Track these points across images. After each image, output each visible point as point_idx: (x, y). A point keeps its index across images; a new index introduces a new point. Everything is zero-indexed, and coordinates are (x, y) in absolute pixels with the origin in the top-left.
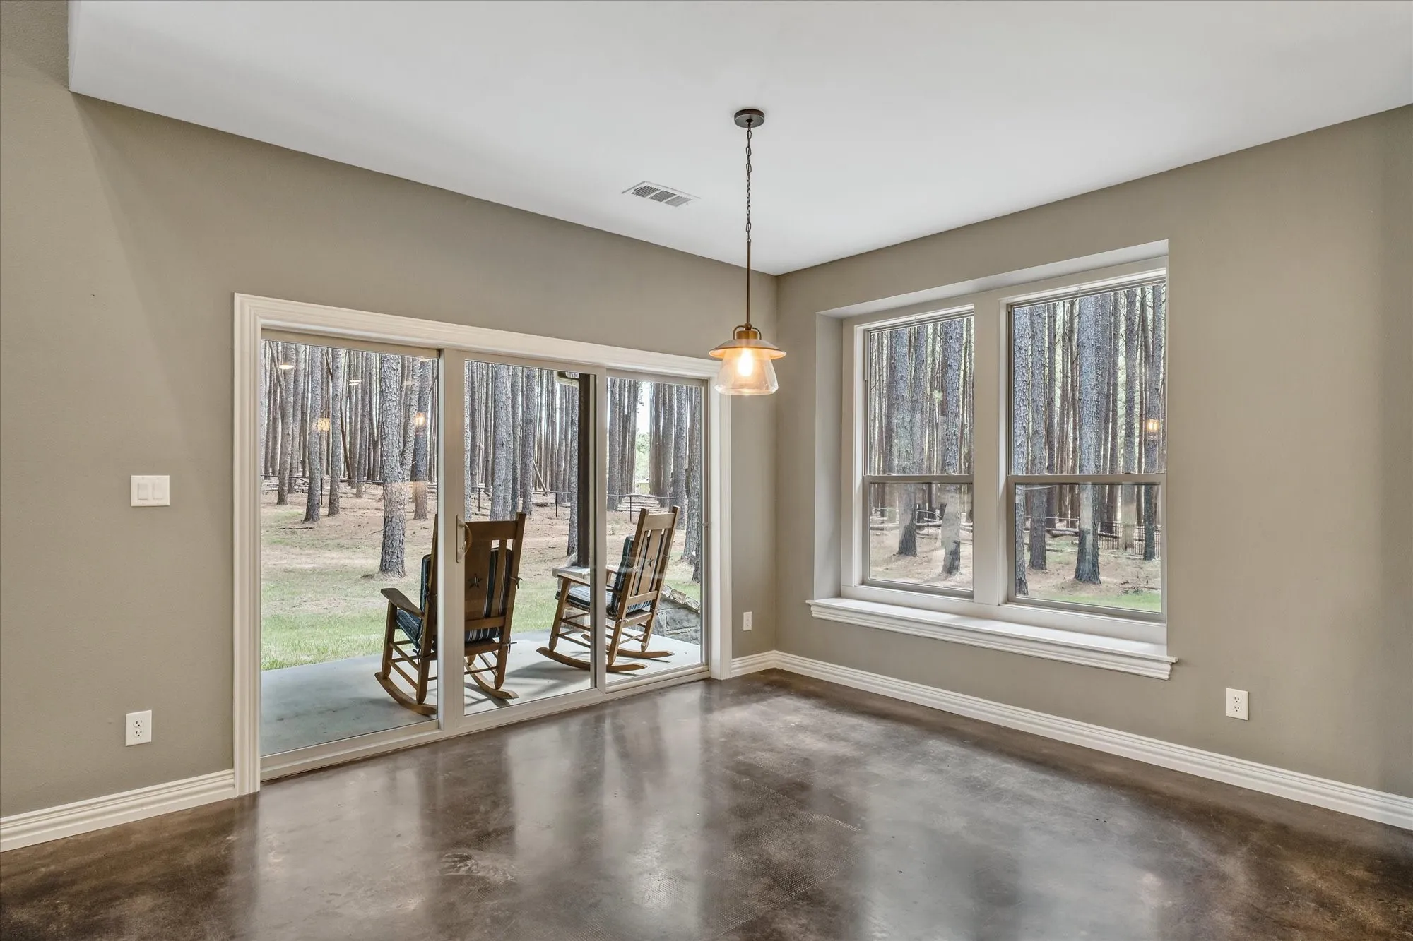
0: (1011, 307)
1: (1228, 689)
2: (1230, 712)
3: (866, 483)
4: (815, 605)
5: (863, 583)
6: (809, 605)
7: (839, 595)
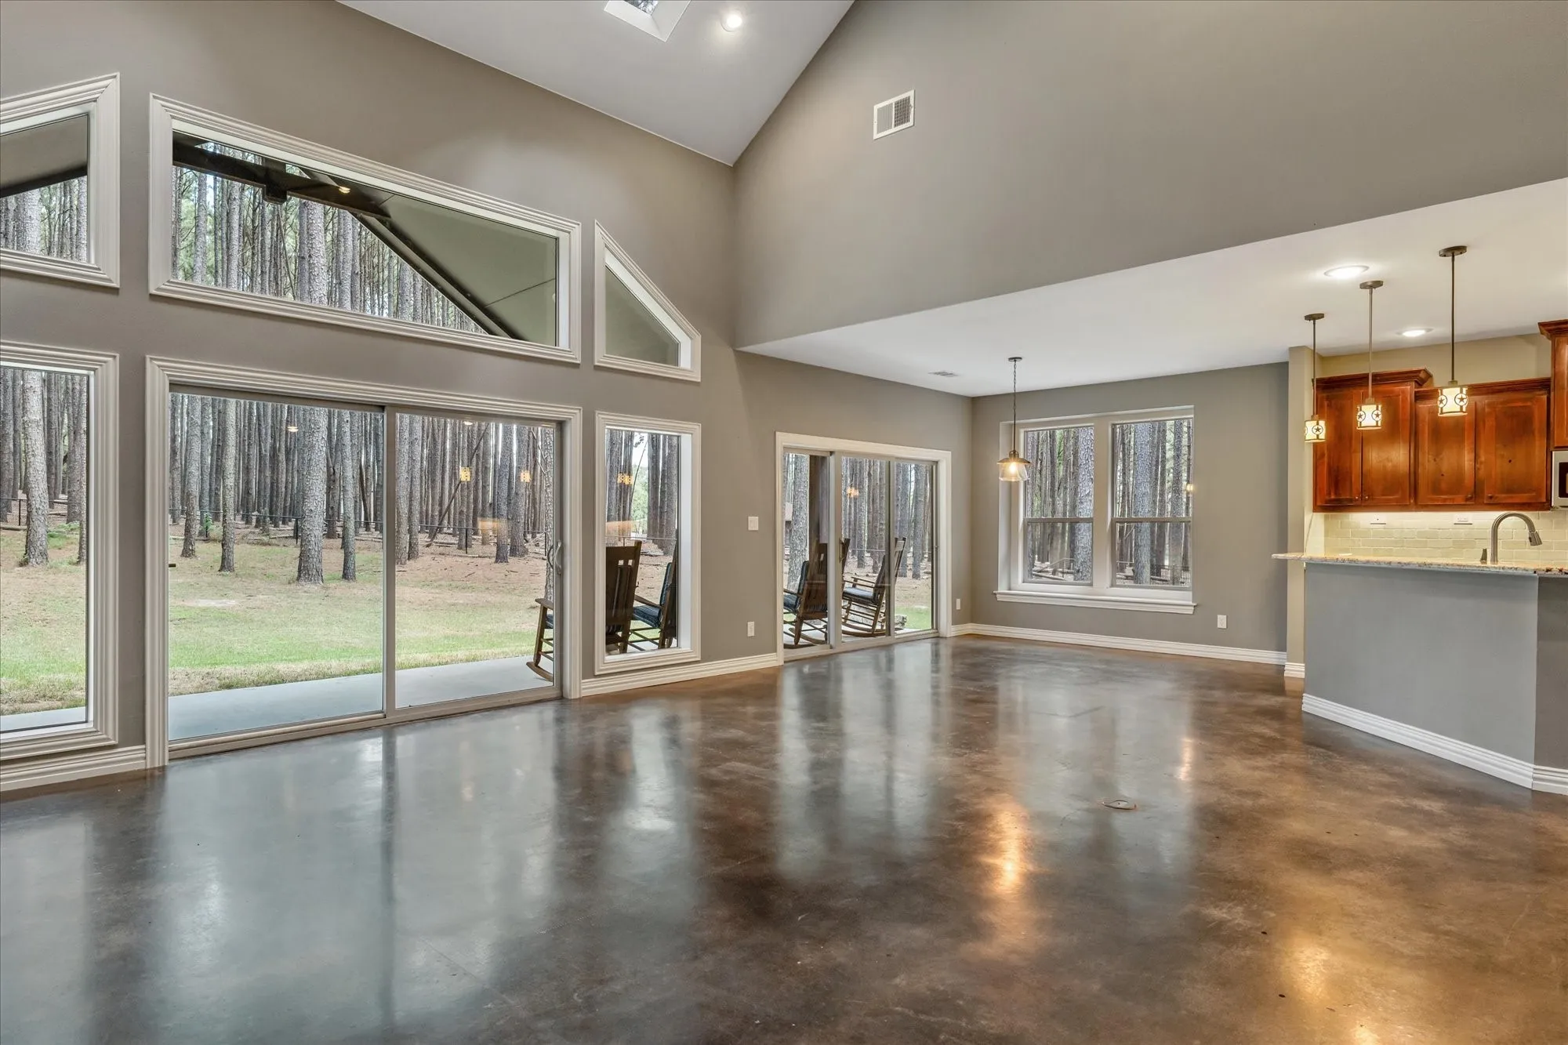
0: (1114, 425)
1: (1219, 616)
2: (1219, 626)
3: (1026, 522)
4: (1000, 594)
5: (1024, 582)
6: (995, 594)
7: (1010, 589)
